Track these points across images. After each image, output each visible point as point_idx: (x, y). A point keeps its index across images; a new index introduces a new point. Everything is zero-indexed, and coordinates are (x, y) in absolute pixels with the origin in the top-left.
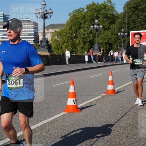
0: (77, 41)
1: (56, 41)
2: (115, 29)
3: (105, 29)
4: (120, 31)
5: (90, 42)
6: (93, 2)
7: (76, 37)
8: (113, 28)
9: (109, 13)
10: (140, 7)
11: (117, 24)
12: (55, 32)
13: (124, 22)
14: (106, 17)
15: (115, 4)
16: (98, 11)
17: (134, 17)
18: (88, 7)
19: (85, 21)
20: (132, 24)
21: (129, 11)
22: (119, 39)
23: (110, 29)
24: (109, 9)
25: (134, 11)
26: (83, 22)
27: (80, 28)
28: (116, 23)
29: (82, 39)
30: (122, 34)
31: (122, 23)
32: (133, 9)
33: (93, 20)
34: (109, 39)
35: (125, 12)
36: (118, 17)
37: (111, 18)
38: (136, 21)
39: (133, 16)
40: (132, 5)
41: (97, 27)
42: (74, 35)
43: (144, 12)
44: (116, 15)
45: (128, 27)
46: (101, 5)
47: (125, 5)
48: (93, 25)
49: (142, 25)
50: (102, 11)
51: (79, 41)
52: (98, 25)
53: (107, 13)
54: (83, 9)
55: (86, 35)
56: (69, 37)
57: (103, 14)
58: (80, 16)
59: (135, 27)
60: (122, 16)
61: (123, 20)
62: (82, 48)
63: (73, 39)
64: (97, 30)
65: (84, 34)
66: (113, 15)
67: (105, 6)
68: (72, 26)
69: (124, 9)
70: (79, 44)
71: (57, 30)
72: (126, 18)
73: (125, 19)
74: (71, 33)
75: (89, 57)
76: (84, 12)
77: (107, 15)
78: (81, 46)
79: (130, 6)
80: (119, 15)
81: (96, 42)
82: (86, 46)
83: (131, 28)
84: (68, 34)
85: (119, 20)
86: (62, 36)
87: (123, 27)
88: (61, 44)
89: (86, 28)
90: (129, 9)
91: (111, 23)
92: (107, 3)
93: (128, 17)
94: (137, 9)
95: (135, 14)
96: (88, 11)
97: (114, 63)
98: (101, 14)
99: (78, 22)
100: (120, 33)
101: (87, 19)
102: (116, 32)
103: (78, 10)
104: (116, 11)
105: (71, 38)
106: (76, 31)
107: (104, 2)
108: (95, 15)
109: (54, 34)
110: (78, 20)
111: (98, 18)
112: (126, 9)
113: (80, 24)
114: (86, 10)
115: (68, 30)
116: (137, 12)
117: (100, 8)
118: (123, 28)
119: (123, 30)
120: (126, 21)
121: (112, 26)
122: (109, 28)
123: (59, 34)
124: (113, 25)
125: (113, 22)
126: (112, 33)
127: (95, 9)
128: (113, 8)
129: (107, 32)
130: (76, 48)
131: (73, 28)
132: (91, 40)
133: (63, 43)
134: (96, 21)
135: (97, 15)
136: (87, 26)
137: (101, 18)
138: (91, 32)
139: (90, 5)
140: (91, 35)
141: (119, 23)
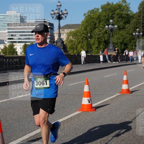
0: (92, 41)
1: (72, 41)
2: (130, 29)
3: (119, 28)
4: (135, 31)
5: (105, 42)
6: (107, 2)
7: (91, 37)
8: (128, 28)
9: (124, 12)
11: (132, 24)
12: (71, 32)
13: (139, 22)
14: (121, 16)
15: (129, 4)
16: (113, 11)
18: (103, 7)
19: (100, 21)
22: (134, 39)
23: (125, 28)
24: (124, 9)
26: (98, 22)
27: (95, 28)
28: (131, 22)
29: (96, 39)
30: (137, 33)
31: (137, 23)
33: (108, 20)
34: (124, 39)
35: (140, 12)
36: (133, 17)
37: (126, 18)
41: (112, 27)
42: (89, 35)
44: (131, 15)
45: (143, 27)
46: (116, 5)
47: (140, 4)
48: (108, 25)
50: (117, 11)
51: (94, 41)
52: (113, 25)
53: (122, 13)
54: (98, 9)
55: (101, 36)
56: (84, 37)
57: (118, 14)
58: (95, 16)
60: (137, 16)
61: (138, 20)
62: (97, 48)
63: (88, 39)
64: (112, 30)
65: (99, 34)
66: (128, 15)
67: (119, 6)
68: (87, 26)
69: (139, 9)
70: (93, 44)
71: (73, 30)
73: (140, 18)
74: (86, 33)
75: (104, 57)
76: (99, 13)
77: (122, 14)
78: (96, 46)
80: (134, 14)
81: (111, 41)
82: (101, 46)
84: (83, 34)
85: (134, 20)
86: (77, 36)
87: (138, 26)
88: (76, 44)
89: (101, 29)
92: (122, 3)
93: (143, 17)
96: (103, 11)
97: (129, 63)
98: (116, 14)
99: (93, 22)
100: (135, 33)
101: (102, 19)
102: (131, 31)
103: (93, 10)
104: (131, 11)
105: (86, 38)
106: (91, 31)
107: (119, 2)
108: (110, 15)
109: (69, 35)
110: (93, 20)
111: (112, 18)
112: (141, 9)
113: (95, 24)
114: (100, 10)
115: (83, 30)
117: (115, 8)
118: (138, 28)
119: (138, 30)
120: (141, 21)
121: (126, 26)
123: (75, 34)
124: (128, 25)
125: (128, 22)
126: (127, 33)
127: (110, 9)
128: (128, 8)
129: (122, 32)
130: (91, 48)
131: (88, 28)
132: (106, 40)
133: (78, 43)
134: (111, 21)
136: (102, 26)
137: (116, 18)
138: (106, 32)
139: (105, 6)
140: (106, 35)
141: (134, 23)
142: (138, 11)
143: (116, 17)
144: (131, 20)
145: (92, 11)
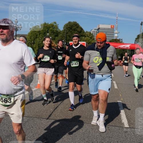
0: (34, 46)
6: (45, 23)
8: (57, 39)
9: (55, 30)
10: (73, 28)
14: (53, 32)
15: (58, 25)
19: (40, 34)
20: (68, 38)
21: (67, 29)
23: (55, 39)
24: (55, 27)
25: (70, 30)
27: (36, 38)
28: (59, 36)
29: (37, 45)
33: (45, 33)
35: (64, 30)
36: (60, 33)
37: (56, 33)
38: (71, 36)
39: (69, 33)
42: (33, 42)
43: (75, 31)
44: (59, 31)
45: (66, 39)
46: (50, 24)
47: (64, 26)
50: (51, 28)
51: (36, 46)
55: (40, 43)
56: (29, 43)
57: (51, 30)
59: (70, 39)
60: (63, 32)
61: (63, 35)
63: (32, 44)
65: (39, 42)
66: (57, 31)
67: (52, 26)
68: (31, 36)
69: (64, 28)
70: (35, 48)
73: (64, 34)
74: (31, 41)
77: (53, 31)
78: (37, 49)
79: (67, 27)
80: (61, 31)
83: (67, 40)
84: (29, 41)
85: (61, 35)
87: (63, 39)
89: (40, 38)
90: (67, 28)
91: (55, 36)
93: (66, 33)
94: (71, 29)
95: (70, 32)
99: (36, 34)
101: (41, 33)
104: (59, 29)
105: (31, 43)
106: (34, 40)
107: (52, 23)
108: (46, 30)
110: (36, 33)
111: (48, 32)
113: (37, 35)
115: (29, 39)
116: (71, 30)
117: (49, 27)
125: (57, 36)
127: (46, 26)
128: (57, 27)
131: (32, 38)
134: (48, 34)
135: (47, 31)
136: (41, 36)
137: (50, 32)
141: (61, 36)
142: (63, 29)
144: (59, 34)
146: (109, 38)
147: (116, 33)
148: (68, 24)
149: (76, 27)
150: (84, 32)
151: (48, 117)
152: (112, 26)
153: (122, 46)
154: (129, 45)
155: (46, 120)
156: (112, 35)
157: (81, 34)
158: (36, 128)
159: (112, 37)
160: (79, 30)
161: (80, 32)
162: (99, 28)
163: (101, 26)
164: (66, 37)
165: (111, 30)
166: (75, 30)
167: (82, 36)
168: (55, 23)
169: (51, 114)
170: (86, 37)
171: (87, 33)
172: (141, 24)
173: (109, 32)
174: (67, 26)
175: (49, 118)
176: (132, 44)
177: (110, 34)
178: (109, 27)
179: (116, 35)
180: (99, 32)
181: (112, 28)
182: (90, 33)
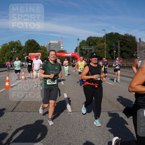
0: (4, 58)
3: (17, 52)
5: (11, 58)
7: (4, 56)
8: (21, 52)
14: (18, 47)
15: (21, 42)
16: (14, 45)
17: (29, 48)
19: (8, 49)
20: (29, 51)
24: (19, 44)
25: (29, 45)
27: (6, 52)
28: (22, 50)
29: (7, 57)
30: (25, 55)
31: (24, 50)
32: (29, 44)
33: (12, 48)
35: (26, 46)
40: (28, 43)
45: (27, 52)
46: (16, 42)
48: (12, 51)
49: (33, 51)
52: (14, 51)
53: (18, 45)
54: (7, 44)
55: (9, 55)
57: (16, 46)
58: (6, 47)
60: (24, 47)
64: (14, 53)
65: (8, 55)
66: (21, 47)
68: (2, 51)
72: (26, 48)
74: (2, 54)
75: (11, 65)
78: (7, 60)
82: (9, 60)
91: (19, 50)
94: (30, 44)
99: (5, 49)
102: (22, 54)
104: (22, 45)
105: (2, 56)
106: (5, 53)
111: (14, 48)
112: (26, 44)
113: (6, 50)
114: (8, 44)
116: (30, 46)
119: (25, 53)
120: (26, 49)
122: (19, 52)
125: (21, 50)
126: (20, 54)
128: (20, 44)
129: (18, 54)
130: (4, 61)
131: (3, 52)
134: (14, 49)
136: (9, 51)
139: (10, 42)
140: (11, 55)
143: (15, 47)
145: (5, 45)
146: (57, 50)
147: (62, 46)
148: (28, 41)
149: (34, 43)
150: (39, 46)
151: (12, 110)
152: (59, 42)
153: (66, 55)
154: (71, 54)
155: (11, 112)
156: (59, 47)
157: (38, 48)
158: (3, 119)
159: (59, 49)
160: (36, 45)
161: (37, 46)
162: (50, 43)
163: (52, 42)
164: (27, 50)
165: (58, 44)
166: (33, 45)
167: (38, 49)
168: (19, 41)
169: (15, 108)
170: (41, 49)
171: (41, 47)
172: (78, 40)
173: (57, 46)
174: (27, 42)
175: (14, 111)
176: (73, 53)
177: (58, 47)
178: (57, 42)
179: (62, 47)
180: (50, 46)
181: (59, 43)
182: (44, 47)
